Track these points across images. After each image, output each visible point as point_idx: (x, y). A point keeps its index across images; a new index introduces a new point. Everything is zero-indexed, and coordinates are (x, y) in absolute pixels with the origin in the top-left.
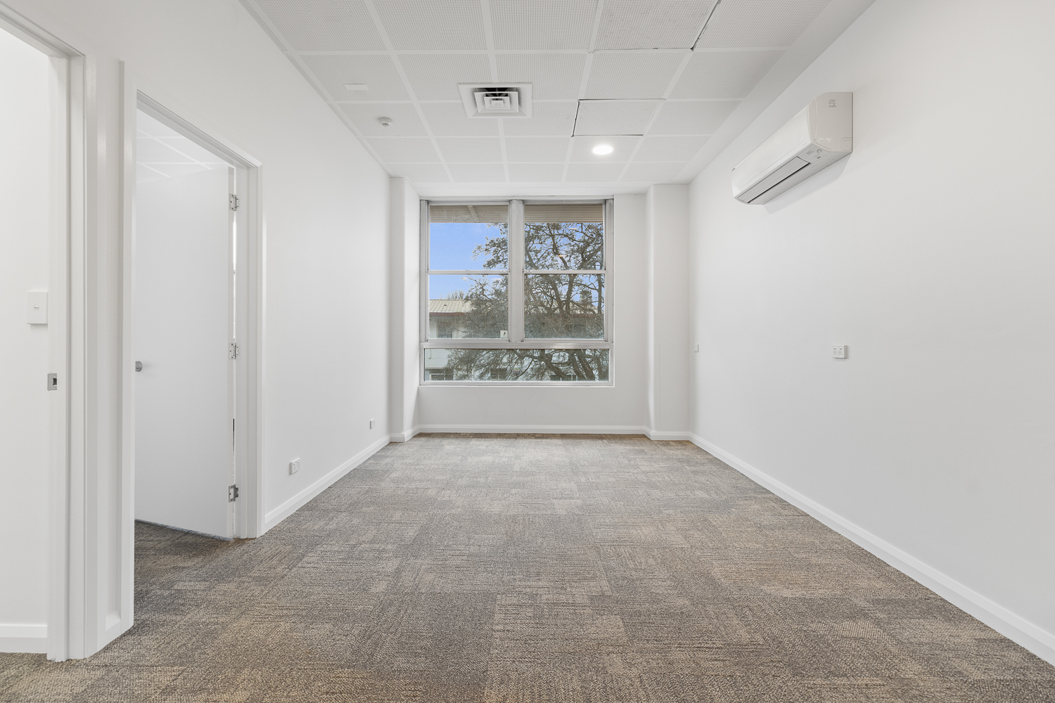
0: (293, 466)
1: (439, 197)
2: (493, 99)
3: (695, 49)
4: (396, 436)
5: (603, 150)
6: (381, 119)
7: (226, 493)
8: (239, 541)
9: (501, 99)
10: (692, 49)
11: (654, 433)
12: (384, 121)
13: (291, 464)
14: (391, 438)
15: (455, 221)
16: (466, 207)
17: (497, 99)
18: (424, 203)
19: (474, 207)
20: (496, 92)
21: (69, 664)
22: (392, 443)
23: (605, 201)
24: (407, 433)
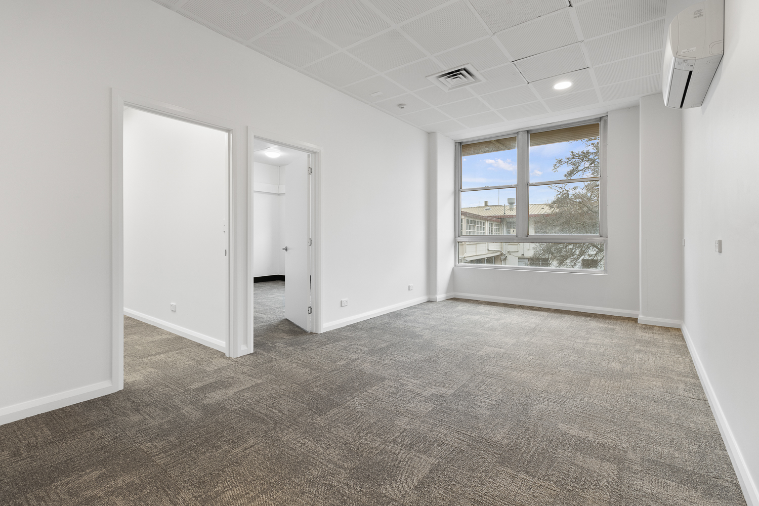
0: (343, 303)
1: (467, 139)
2: (454, 78)
3: (573, 5)
4: (432, 298)
5: (563, 85)
6: (400, 105)
7: (306, 310)
8: (312, 333)
9: (458, 77)
10: (570, 6)
11: (642, 318)
12: (401, 106)
13: (341, 301)
14: (429, 298)
15: (479, 153)
16: (490, 142)
17: (456, 78)
18: (457, 144)
19: (497, 141)
20: (453, 74)
21: (229, 358)
22: (429, 301)
23: (601, 118)
24: (440, 296)
